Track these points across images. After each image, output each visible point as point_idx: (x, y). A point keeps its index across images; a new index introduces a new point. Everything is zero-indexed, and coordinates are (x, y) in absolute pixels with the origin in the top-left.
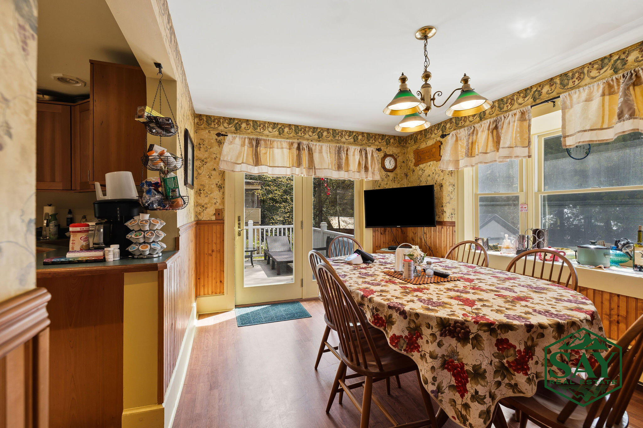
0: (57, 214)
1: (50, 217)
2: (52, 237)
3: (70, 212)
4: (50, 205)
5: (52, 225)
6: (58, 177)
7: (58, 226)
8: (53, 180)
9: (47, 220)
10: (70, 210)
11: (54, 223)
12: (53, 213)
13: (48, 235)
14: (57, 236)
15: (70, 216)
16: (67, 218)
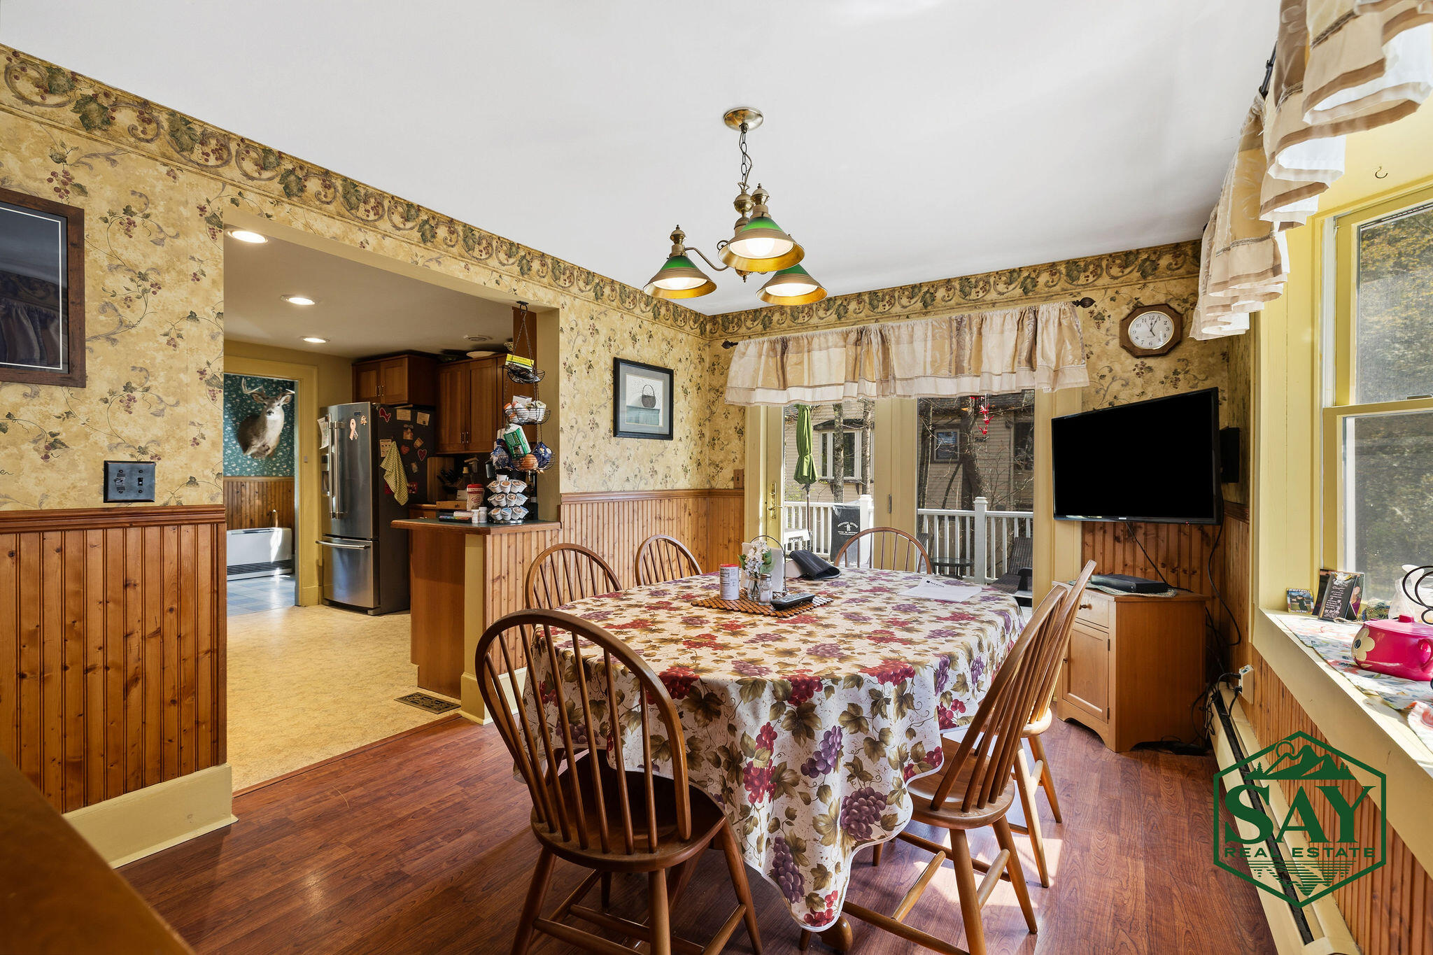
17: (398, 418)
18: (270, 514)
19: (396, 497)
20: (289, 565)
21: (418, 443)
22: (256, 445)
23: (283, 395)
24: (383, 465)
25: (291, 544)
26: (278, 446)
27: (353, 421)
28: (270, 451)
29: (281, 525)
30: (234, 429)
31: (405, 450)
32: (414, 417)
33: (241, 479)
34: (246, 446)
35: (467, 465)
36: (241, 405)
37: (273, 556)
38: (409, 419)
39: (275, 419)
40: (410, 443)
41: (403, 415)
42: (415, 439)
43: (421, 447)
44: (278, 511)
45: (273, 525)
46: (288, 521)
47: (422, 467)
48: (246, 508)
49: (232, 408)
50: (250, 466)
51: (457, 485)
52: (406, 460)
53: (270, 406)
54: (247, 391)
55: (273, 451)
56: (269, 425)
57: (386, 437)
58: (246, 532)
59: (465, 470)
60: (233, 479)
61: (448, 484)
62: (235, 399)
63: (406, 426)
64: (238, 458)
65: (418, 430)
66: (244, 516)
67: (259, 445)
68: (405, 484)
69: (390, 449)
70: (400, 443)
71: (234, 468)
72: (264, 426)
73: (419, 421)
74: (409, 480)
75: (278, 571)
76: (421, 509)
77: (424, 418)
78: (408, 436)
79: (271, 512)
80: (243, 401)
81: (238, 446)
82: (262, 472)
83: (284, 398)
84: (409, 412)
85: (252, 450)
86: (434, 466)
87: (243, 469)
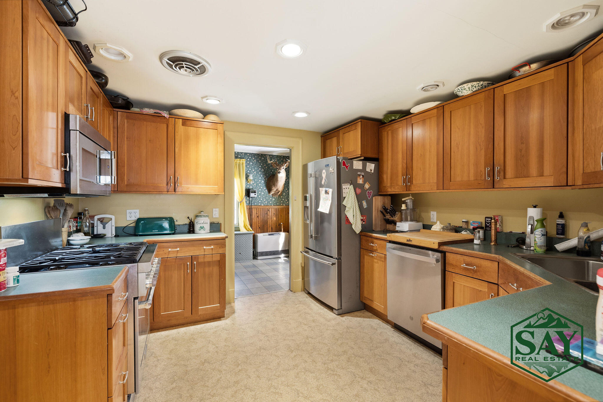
0: (545, 219)
1: (536, 223)
2: (538, 249)
3: (561, 216)
4: (535, 207)
5: (539, 232)
6: (548, 169)
7: (546, 235)
8: (541, 174)
9: (532, 225)
10: (562, 212)
11: (541, 231)
12: (539, 218)
13: (532, 244)
14: (545, 248)
15: (561, 221)
16: (558, 224)
17: (354, 168)
18: (280, 225)
19: (353, 227)
20: (287, 252)
21: (367, 186)
22: (274, 190)
23: (286, 163)
24: (344, 203)
25: (288, 241)
26: (283, 190)
27: (324, 171)
28: (280, 193)
29: (284, 231)
30: (265, 182)
31: (359, 191)
32: (364, 166)
33: (267, 207)
34: (269, 191)
35: (404, 202)
36: (268, 170)
37: (280, 248)
38: (361, 168)
39: (282, 176)
40: (362, 186)
41: (358, 165)
42: (365, 182)
43: (369, 189)
44: (283, 224)
45: (281, 231)
46: (287, 230)
47: (370, 203)
48: (270, 222)
49: (264, 171)
50: (271, 200)
51: (396, 218)
52: (359, 198)
53: (280, 169)
54: (269, 162)
55: (281, 192)
56: (279, 179)
57: (346, 182)
58: (269, 235)
59: (404, 207)
60: (265, 207)
61: (388, 217)
62: (265, 167)
63: (359, 173)
64: (266, 196)
65: (367, 176)
66: (269, 225)
67: (275, 190)
68: (359, 217)
69: (348, 191)
70: (356, 186)
71: (265, 202)
72: (277, 180)
73: (368, 170)
74: (362, 214)
75: (283, 255)
76: (371, 237)
77: (371, 167)
78: (360, 181)
79: (280, 224)
80: (269, 168)
81: (266, 191)
82: (276, 203)
83: (286, 165)
84: (361, 162)
85: (272, 193)
86: (378, 202)
87: (268, 202)
